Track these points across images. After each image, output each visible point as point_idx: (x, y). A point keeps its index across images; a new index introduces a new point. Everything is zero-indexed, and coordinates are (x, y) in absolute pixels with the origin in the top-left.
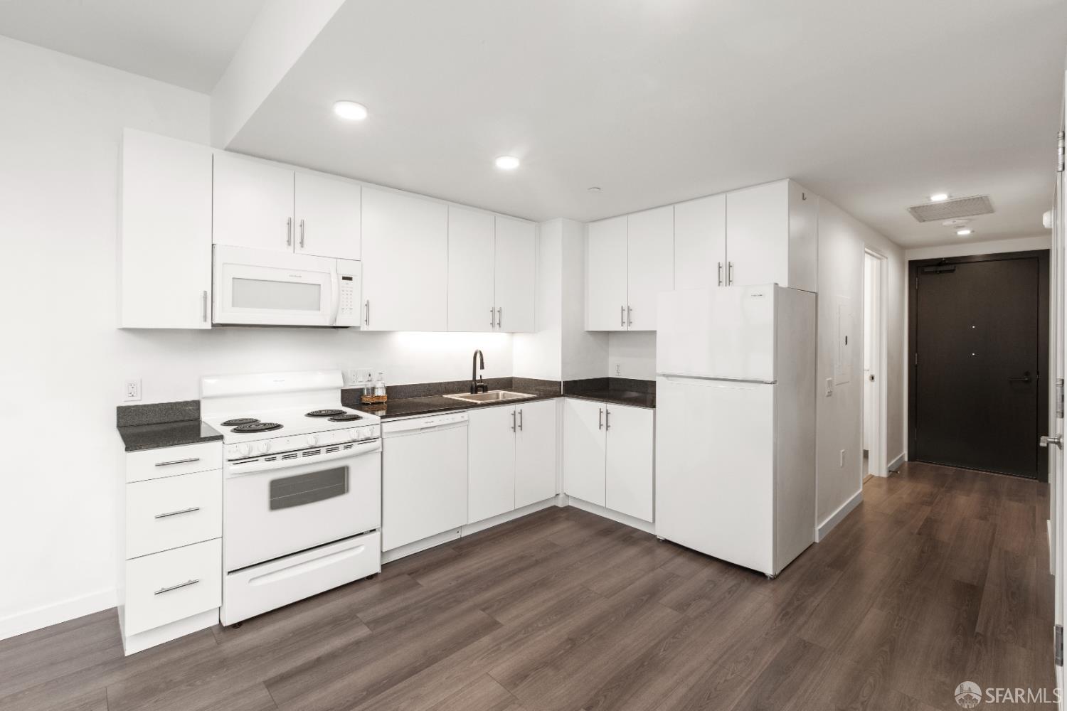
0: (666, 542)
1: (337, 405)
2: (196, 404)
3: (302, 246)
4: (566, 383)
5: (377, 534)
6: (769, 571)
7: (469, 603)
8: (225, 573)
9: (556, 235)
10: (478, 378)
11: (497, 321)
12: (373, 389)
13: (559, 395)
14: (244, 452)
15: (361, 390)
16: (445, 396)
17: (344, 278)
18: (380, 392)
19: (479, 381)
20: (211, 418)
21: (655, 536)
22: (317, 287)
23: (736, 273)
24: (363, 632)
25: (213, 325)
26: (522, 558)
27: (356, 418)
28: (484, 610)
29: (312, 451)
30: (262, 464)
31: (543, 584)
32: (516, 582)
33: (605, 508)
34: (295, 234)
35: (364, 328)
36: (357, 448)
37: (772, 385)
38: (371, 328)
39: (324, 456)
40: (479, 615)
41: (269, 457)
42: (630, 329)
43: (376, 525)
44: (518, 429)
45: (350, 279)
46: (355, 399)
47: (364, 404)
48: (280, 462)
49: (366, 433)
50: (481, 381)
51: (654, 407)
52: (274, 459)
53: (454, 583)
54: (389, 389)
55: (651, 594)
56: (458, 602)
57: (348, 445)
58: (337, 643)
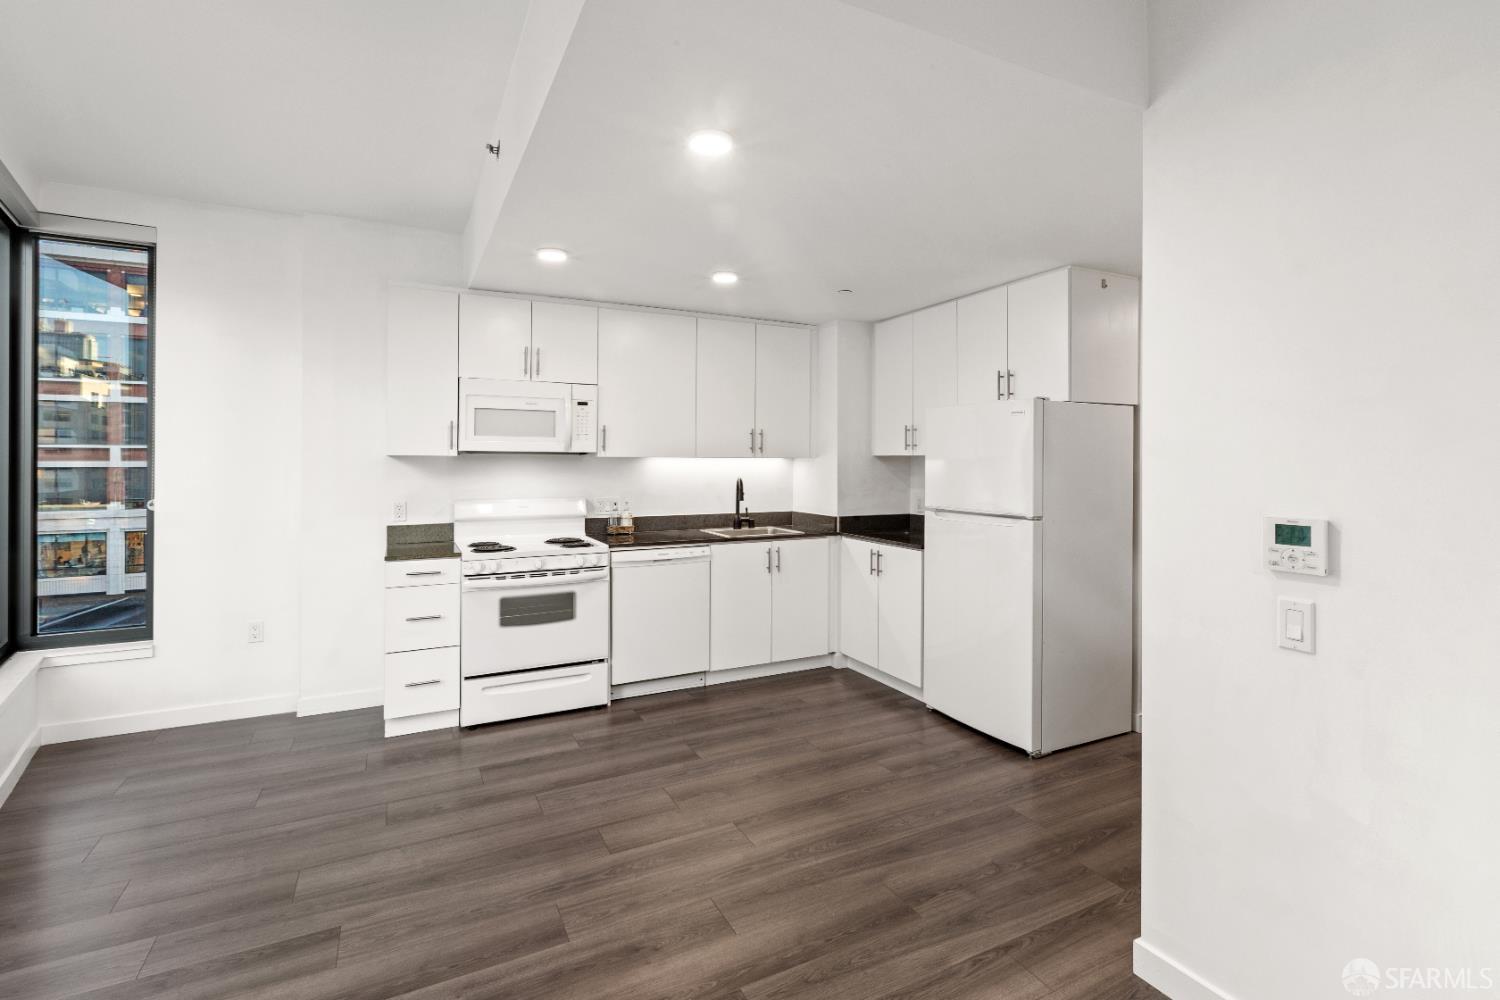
0: (935, 712)
1: (581, 534)
2: (451, 526)
3: (538, 374)
4: (844, 520)
5: (604, 666)
6: (1028, 747)
7: (681, 738)
8: (463, 679)
9: (832, 341)
10: (742, 511)
11: (758, 445)
12: (619, 519)
13: (834, 533)
14: (477, 569)
15: (606, 521)
16: (702, 530)
17: (580, 404)
18: (627, 523)
19: (743, 515)
20: (462, 540)
21: (925, 705)
22: (552, 414)
23: (1017, 384)
24: (574, 746)
25: (459, 453)
26: (758, 709)
27: (588, 545)
28: (689, 745)
29: (540, 573)
30: (493, 582)
31: (763, 732)
32: (740, 727)
33: (877, 671)
34: (532, 364)
35: (601, 454)
36: (583, 575)
37: (1032, 522)
38: (609, 453)
39: (550, 578)
40: (685, 748)
41: (500, 576)
42: (916, 454)
43: (604, 655)
44: (775, 570)
45: (585, 404)
46: (598, 529)
47: (609, 535)
48: (509, 581)
49: (592, 560)
50: (747, 515)
51: (923, 548)
52: (504, 578)
53: (675, 722)
54: (636, 520)
55: (875, 754)
56: (669, 736)
57: (575, 570)
58: (548, 751)
